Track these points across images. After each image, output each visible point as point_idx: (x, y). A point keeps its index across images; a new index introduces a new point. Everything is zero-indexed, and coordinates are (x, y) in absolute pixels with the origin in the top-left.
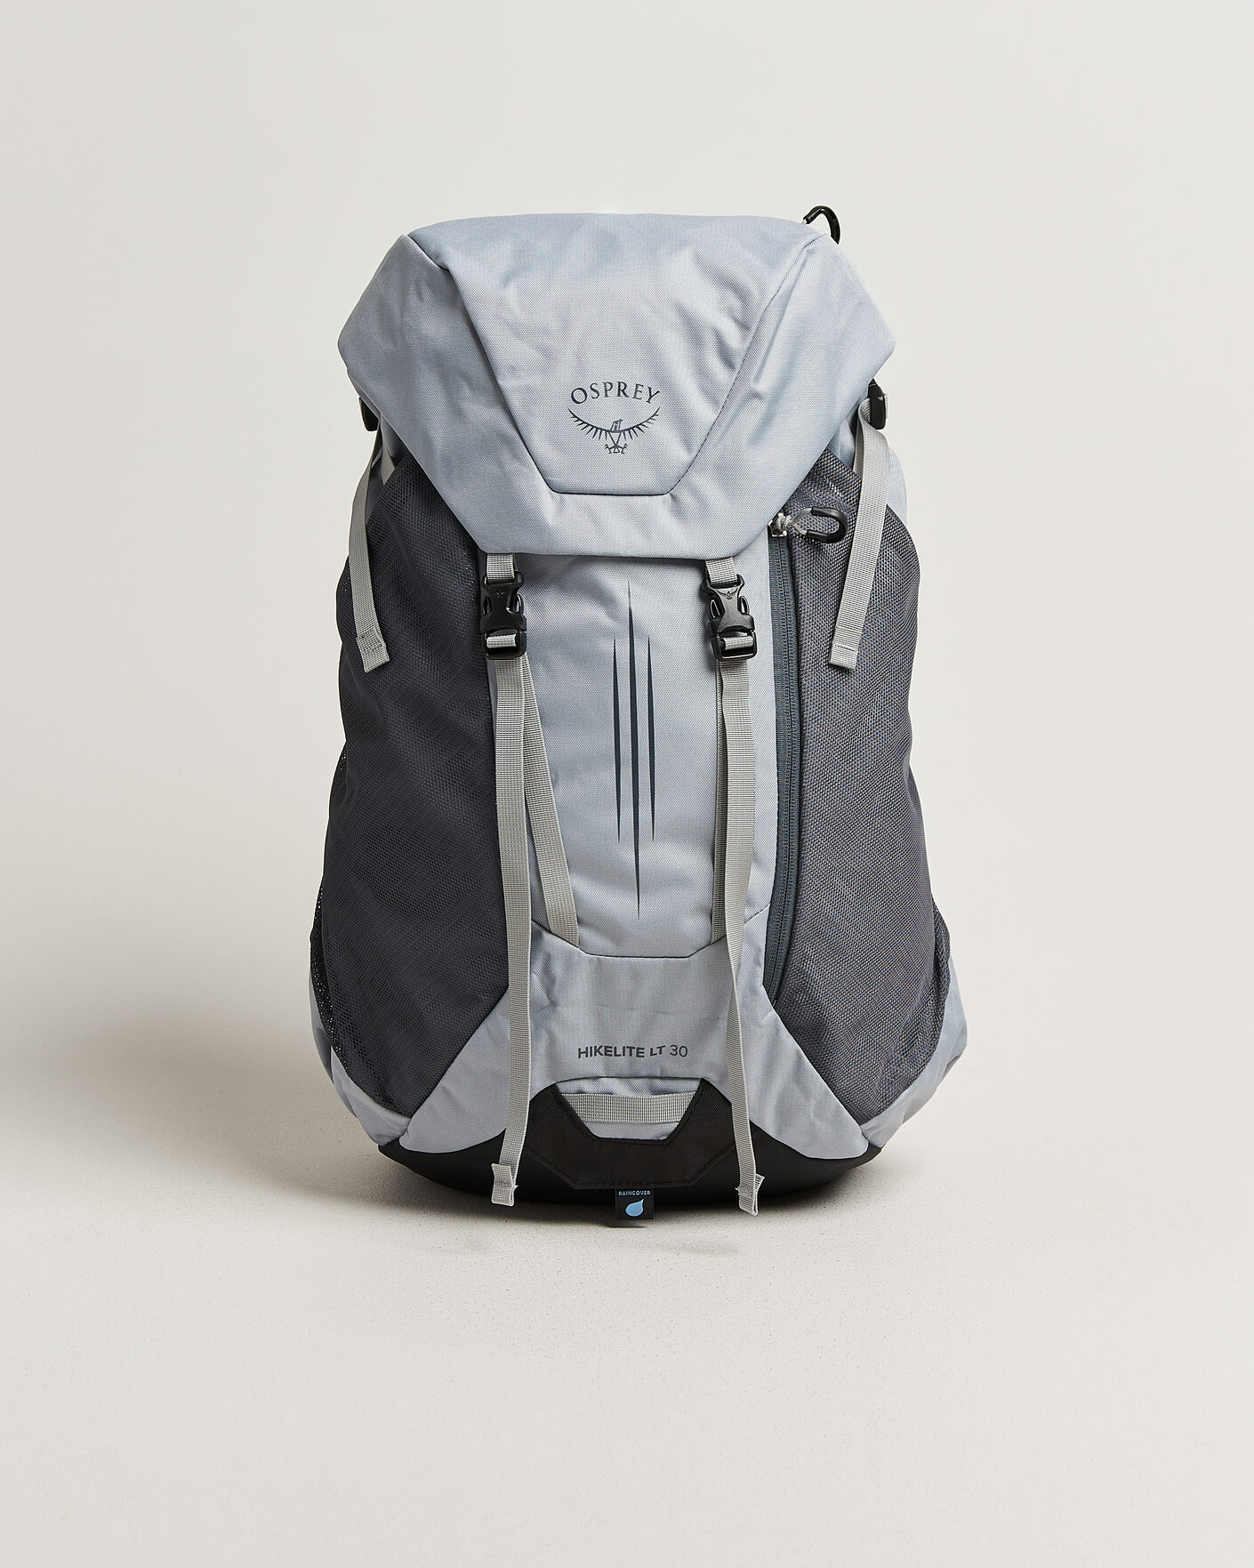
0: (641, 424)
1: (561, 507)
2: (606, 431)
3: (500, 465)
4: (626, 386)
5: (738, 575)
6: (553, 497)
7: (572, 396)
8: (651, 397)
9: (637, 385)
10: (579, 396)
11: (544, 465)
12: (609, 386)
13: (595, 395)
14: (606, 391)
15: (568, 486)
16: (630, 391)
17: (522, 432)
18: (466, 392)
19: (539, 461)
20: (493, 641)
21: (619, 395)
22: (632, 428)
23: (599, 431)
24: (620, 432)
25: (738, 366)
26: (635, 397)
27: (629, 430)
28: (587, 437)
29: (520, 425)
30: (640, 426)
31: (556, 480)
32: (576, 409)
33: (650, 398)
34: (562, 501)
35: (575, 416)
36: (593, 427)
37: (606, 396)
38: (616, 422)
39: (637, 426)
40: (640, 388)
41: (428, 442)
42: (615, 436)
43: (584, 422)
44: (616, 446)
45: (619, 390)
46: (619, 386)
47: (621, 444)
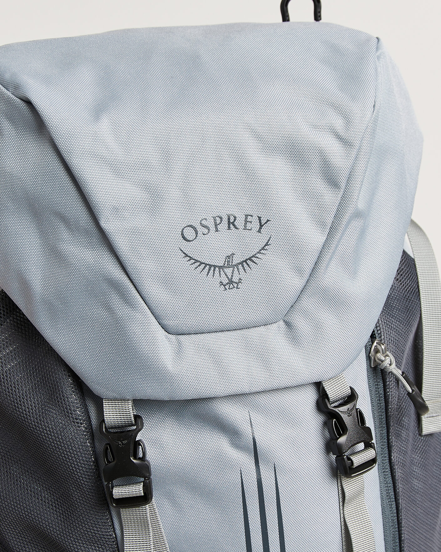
0: (253, 256)
1: (179, 350)
2: (220, 267)
3: (109, 309)
4: (235, 218)
5: (351, 388)
6: (169, 340)
7: (182, 234)
8: (261, 226)
9: (247, 216)
10: (190, 234)
11: (158, 311)
12: (218, 221)
13: (206, 231)
14: (216, 225)
15: (184, 329)
16: (240, 223)
17: (133, 276)
18: (65, 234)
19: (153, 305)
20: (119, 492)
21: (229, 228)
22: (245, 261)
23: (212, 268)
24: (233, 266)
25: (343, 185)
26: (245, 228)
27: (241, 263)
28: (201, 275)
29: (129, 269)
30: (253, 259)
31: (170, 323)
32: (188, 248)
33: (260, 228)
34: (179, 343)
35: (187, 255)
36: (206, 265)
37: (217, 230)
38: (228, 257)
39: (250, 259)
40: (249, 218)
41: (25, 286)
42: (229, 271)
43: (197, 261)
44: (231, 282)
45: (229, 223)
46: (229, 219)
47: (235, 279)
